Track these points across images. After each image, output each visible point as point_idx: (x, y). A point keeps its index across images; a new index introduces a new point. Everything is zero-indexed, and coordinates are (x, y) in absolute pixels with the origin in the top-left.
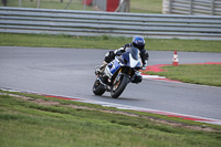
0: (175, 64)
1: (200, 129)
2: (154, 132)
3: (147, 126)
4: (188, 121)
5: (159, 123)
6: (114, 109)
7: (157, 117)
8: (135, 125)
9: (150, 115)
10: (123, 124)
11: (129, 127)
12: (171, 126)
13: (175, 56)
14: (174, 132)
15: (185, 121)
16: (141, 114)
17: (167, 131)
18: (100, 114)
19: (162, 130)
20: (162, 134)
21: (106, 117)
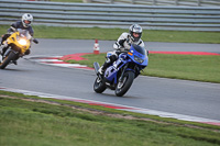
0: (96, 52)
1: (120, 117)
2: (76, 120)
3: (68, 114)
4: (110, 109)
5: (81, 111)
6: (36, 97)
7: (79, 105)
8: (56, 114)
9: (72, 103)
10: (45, 112)
11: (51, 115)
12: (93, 114)
13: (96, 45)
14: (95, 120)
15: (106, 109)
16: (62, 103)
17: (88, 119)
18: (21, 103)
19: (84, 118)
20: (84, 122)
21: (28, 105)
